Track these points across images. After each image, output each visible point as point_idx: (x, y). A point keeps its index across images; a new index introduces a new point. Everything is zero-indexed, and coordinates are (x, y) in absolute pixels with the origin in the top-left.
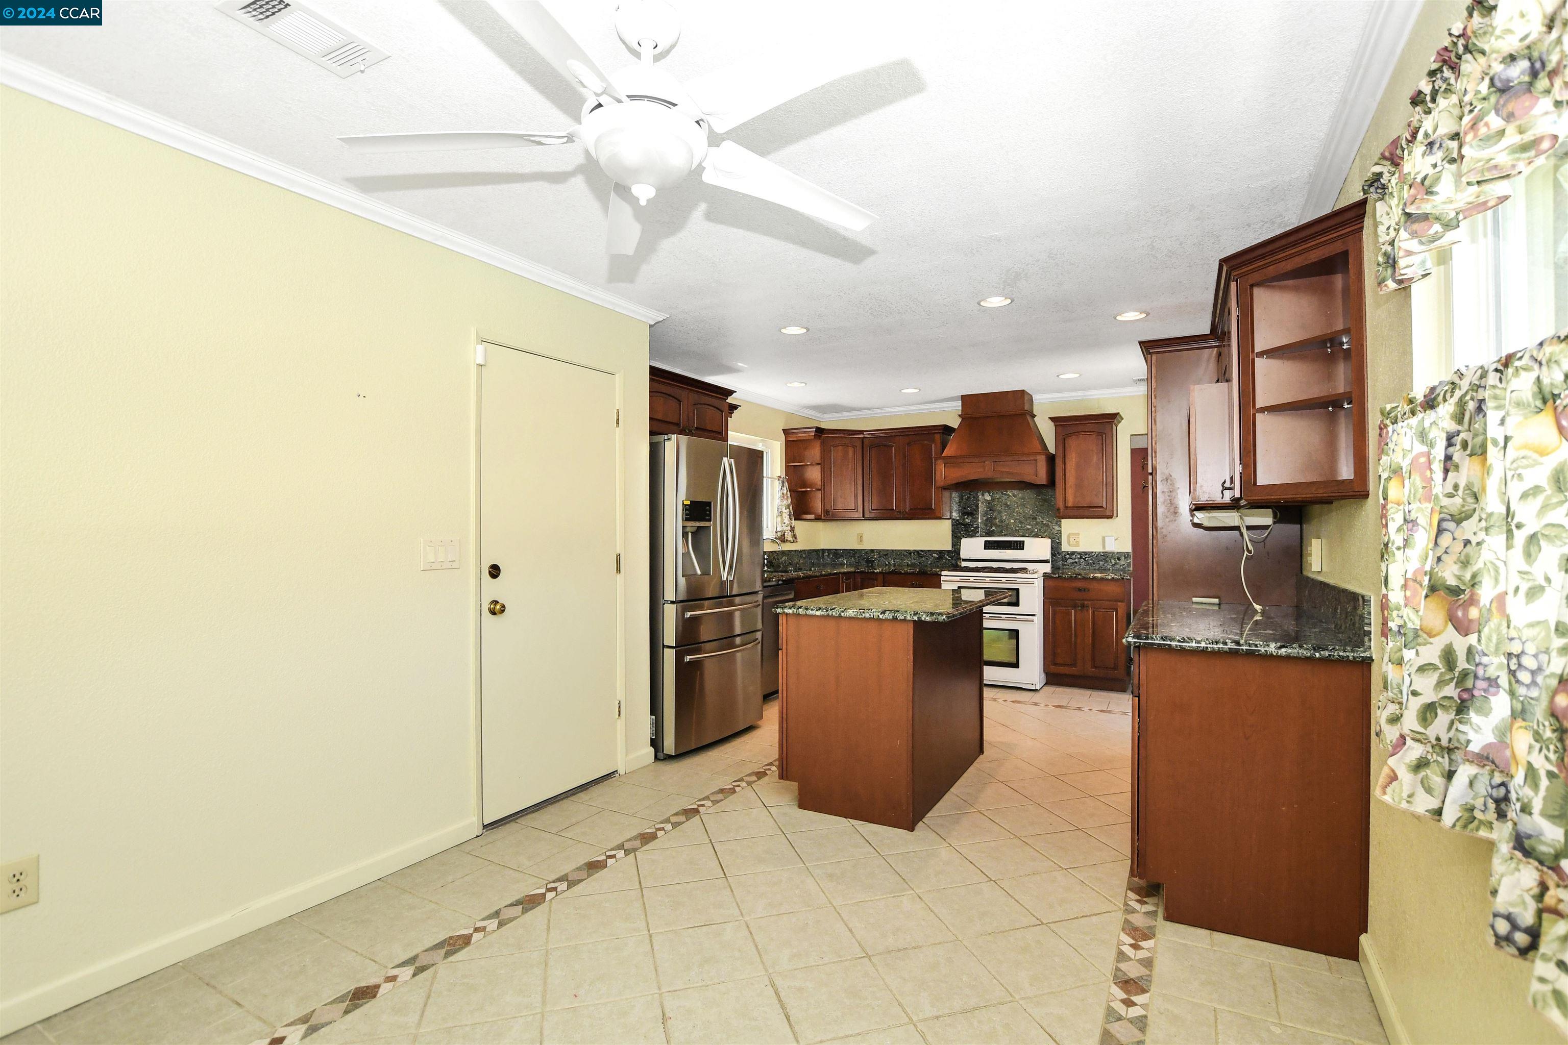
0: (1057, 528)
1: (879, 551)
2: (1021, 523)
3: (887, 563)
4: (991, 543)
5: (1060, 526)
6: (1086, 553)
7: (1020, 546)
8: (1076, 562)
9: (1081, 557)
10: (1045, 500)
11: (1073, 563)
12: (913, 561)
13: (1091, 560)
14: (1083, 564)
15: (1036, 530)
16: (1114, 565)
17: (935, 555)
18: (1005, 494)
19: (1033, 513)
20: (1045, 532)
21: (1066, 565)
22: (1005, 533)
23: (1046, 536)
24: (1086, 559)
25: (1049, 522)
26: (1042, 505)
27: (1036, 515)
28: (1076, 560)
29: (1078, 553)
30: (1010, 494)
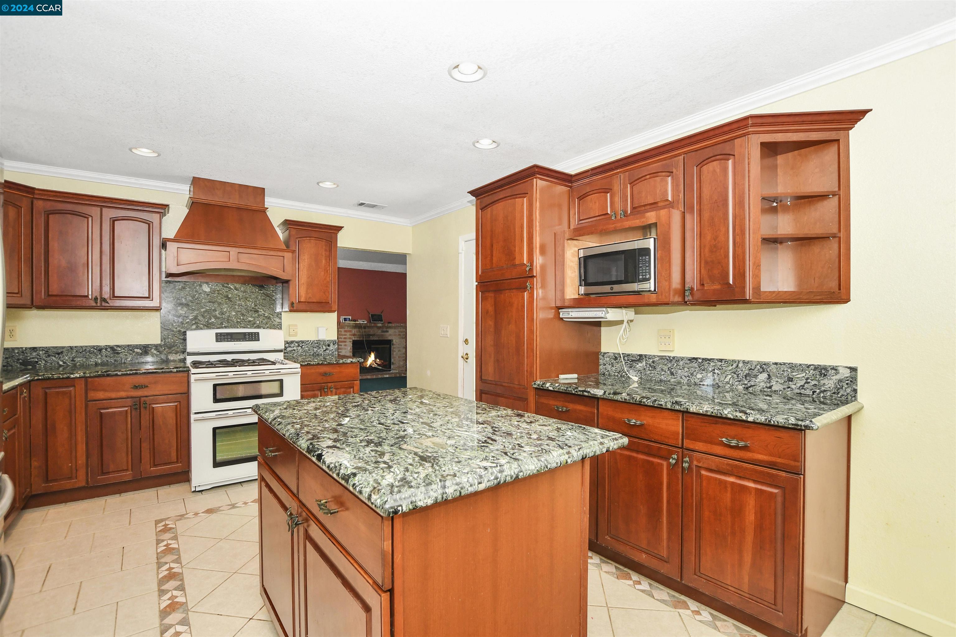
0: (278, 320)
2: (243, 315)
3: (61, 363)
4: (224, 336)
5: (281, 319)
6: (302, 342)
7: (255, 337)
8: (294, 350)
9: (299, 346)
10: (267, 295)
11: (292, 351)
13: (307, 347)
14: (300, 351)
15: (258, 322)
16: (325, 350)
17: (139, 351)
18: (227, 287)
19: (256, 306)
20: (267, 324)
21: (286, 353)
22: (226, 325)
23: (268, 327)
24: (303, 347)
25: (271, 314)
26: (264, 299)
27: (258, 308)
28: (295, 348)
29: (296, 342)
30: (232, 287)
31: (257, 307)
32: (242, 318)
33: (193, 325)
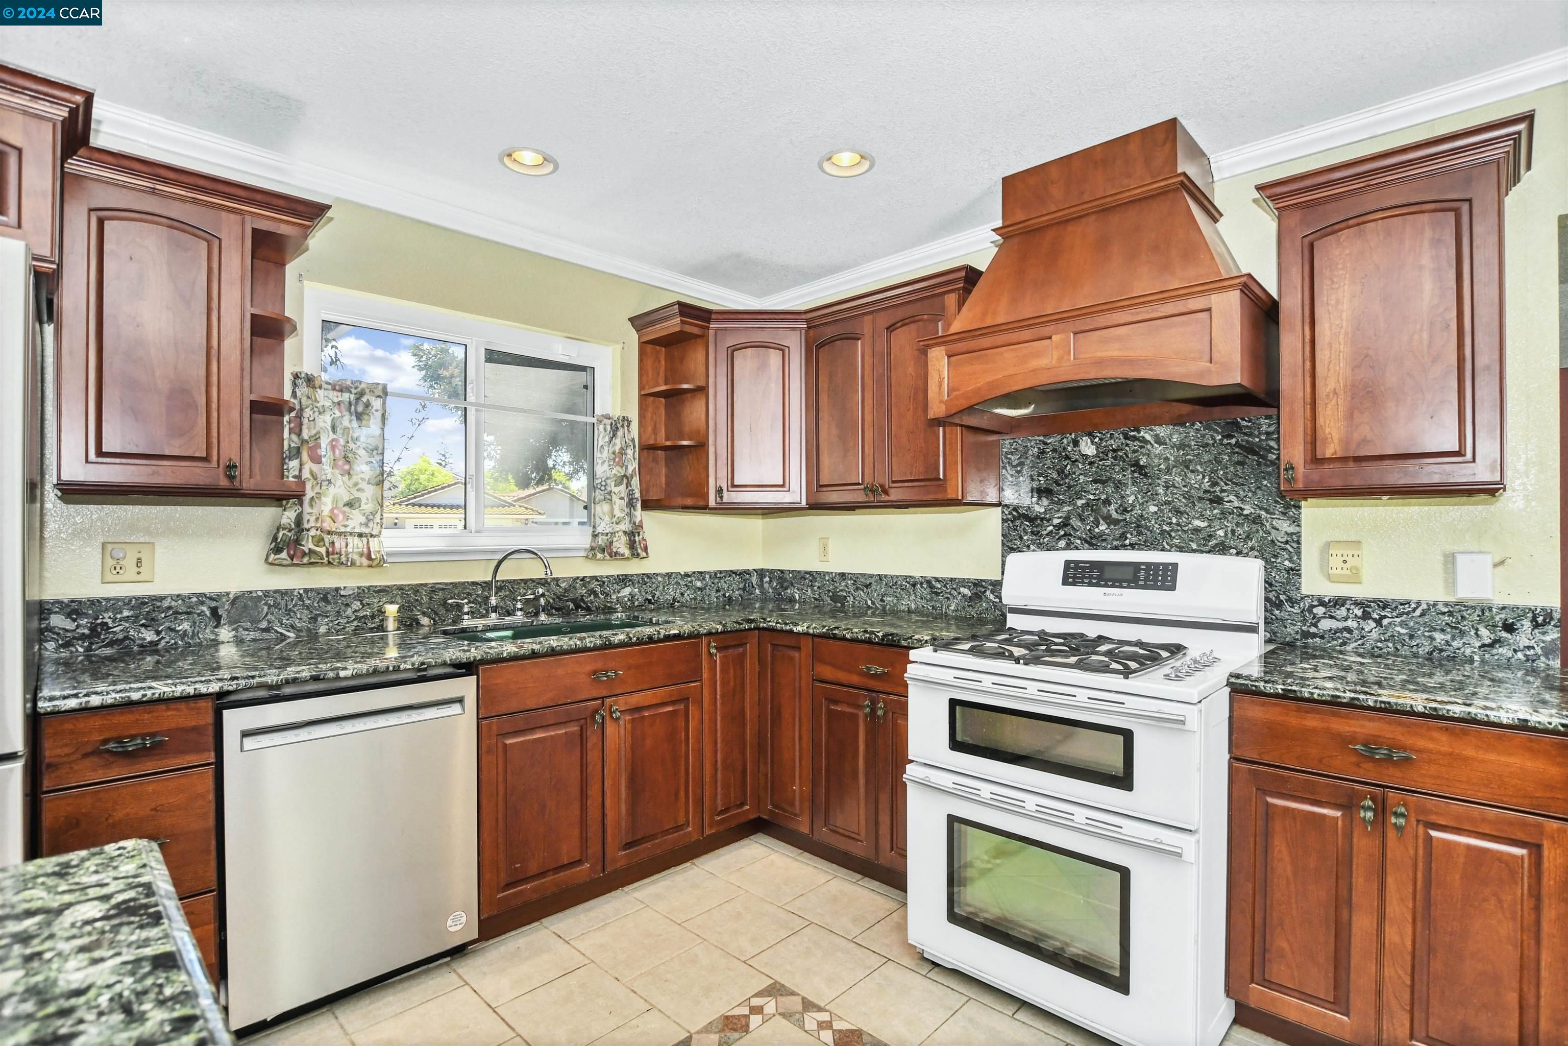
0: (1285, 526)
1: (855, 578)
2: (1178, 512)
4: (1084, 569)
5: (1296, 521)
6: (1384, 605)
7: (1164, 578)
8: (1349, 630)
9: (1366, 616)
10: (1250, 449)
11: (1339, 630)
12: (921, 603)
13: (1403, 624)
14: (1374, 635)
15: (1221, 533)
16: (1492, 643)
17: (966, 591)
18: (1135, 438)
19: (1214, 484)
20: (1248, 537)
21: (1314, 636)
22: (1134, 540)
23: (1252, 549)
24: (1385, 622)
25: (1261, 508)
26: (1239, 463)
27: (1222, 491)
28: (1351, 624)
29: (1357, 603)
30: (1148, 437)
31: (1218, 489)
32: (1174, 520)
33: (1059, 539)
